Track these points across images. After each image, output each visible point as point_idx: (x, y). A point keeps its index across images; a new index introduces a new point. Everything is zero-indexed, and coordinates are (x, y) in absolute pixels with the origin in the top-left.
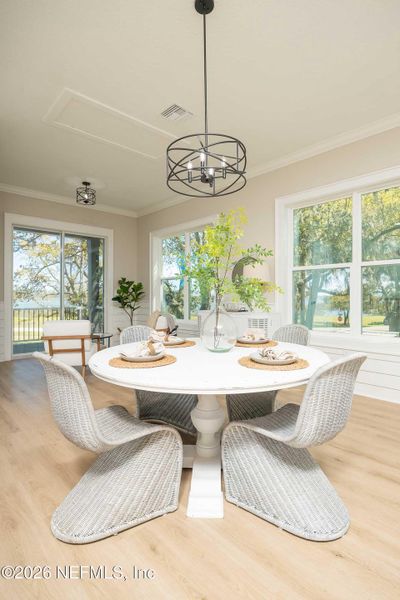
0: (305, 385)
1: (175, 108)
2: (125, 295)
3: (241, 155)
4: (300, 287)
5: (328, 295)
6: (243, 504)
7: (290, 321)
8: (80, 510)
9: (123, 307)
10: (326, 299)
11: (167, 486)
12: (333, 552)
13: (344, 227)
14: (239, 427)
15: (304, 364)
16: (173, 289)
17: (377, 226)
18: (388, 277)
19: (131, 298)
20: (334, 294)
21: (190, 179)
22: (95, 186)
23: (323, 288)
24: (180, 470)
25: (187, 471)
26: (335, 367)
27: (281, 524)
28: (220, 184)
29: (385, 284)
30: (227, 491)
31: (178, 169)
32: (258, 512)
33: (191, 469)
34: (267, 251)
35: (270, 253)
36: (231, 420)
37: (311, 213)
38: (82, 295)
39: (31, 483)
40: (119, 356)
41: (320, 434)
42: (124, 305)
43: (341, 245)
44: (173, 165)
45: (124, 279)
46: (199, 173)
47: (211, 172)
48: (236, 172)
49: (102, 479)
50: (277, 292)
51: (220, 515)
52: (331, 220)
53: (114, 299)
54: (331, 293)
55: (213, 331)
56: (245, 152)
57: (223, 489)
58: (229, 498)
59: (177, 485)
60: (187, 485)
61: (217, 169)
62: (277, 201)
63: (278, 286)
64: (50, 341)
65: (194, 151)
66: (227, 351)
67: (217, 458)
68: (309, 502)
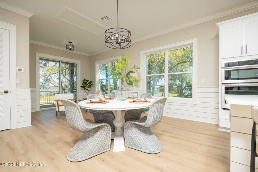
0: (149, 107)
1: (106, 17)
2: (85, 85)
3: (130, 36)
4: (149, 83)
5: (159, 87)
6: (131, 147)
7: (145, 92)
8: (77, 152)
9: (84, 90)
10: (158, 88)
11: (106, 143)
12: (157, 156)
13: (164, 62)
14: (129, 123)
15: (149, 102)
16: (103, 83)
17: (175, 62)
18: (178, 81)
19: (88, 86)
20: (161, 86)
21: (113, 43)
22: (74, 43)
23: (157, 84)
24: (110, 140)
25: (112, 140)
26: (158, 101)
27: (143, 150)
28: (122, 45)
29: (177, 83)
30: (126, 143)
31: (109, 39)
32: (136, 148)
33: (114, 139)
34: (138, 67)
35: (139, 68)
36: (126, 122)
37: (153, 57)
38: (67, 87)
39: (57, 148)
40: (90, 102)
41: (154, 121)
42: (85, 89)
43: (163, 68)
44: (107, 38)
45: (85, 79)
46: (116, 41)
47: (120, 40)
48: (128, 41)
49: (85, 142)
50: (141, 81)
51: (124, 150)
52: (159, 60)
53: (81, 87)
54: (159, 86)
55: (121, 93)
56: (131, 35)
57: (125, 144)
58: (127, 146)
59: (110, 142)
60: (113, 144)
61: (121, 40)
62: (141, 52)
63: (141, 79)
64: (58, 102)
65: (114, 33)
66: (125, 100)
67: (122, 135)
68: (151, 143)
